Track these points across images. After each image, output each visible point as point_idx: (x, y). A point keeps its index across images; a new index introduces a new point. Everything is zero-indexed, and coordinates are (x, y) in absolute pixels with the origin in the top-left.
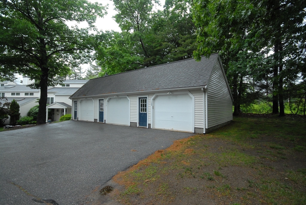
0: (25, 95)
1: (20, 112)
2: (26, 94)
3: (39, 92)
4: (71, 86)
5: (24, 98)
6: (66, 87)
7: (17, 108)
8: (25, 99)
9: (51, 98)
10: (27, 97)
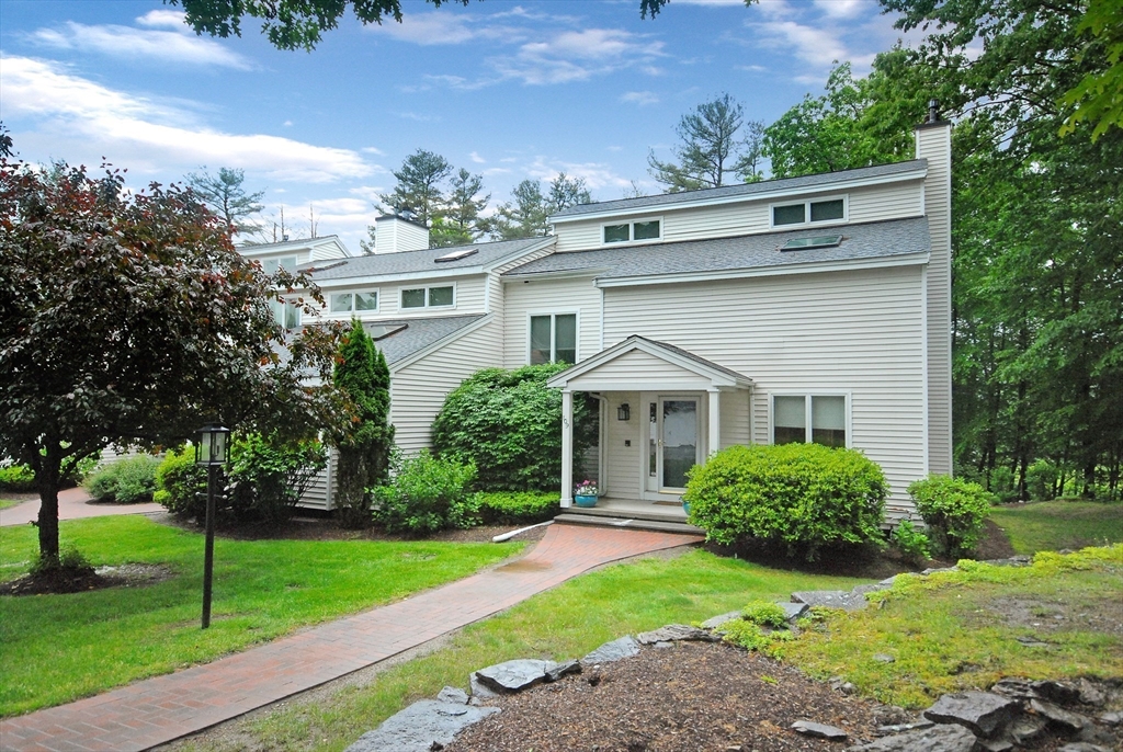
0: (405, 304)
1: (390, 419)
2: (411, 298)
3: (483, 276)
4: (670, 231)
5: (404, 326)
6: (632, 241)
7: (375, 383)
8: (407, 327)
9: (557, 317)
10: (413, 320)
